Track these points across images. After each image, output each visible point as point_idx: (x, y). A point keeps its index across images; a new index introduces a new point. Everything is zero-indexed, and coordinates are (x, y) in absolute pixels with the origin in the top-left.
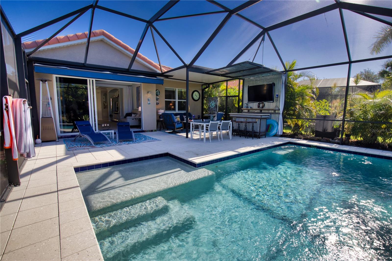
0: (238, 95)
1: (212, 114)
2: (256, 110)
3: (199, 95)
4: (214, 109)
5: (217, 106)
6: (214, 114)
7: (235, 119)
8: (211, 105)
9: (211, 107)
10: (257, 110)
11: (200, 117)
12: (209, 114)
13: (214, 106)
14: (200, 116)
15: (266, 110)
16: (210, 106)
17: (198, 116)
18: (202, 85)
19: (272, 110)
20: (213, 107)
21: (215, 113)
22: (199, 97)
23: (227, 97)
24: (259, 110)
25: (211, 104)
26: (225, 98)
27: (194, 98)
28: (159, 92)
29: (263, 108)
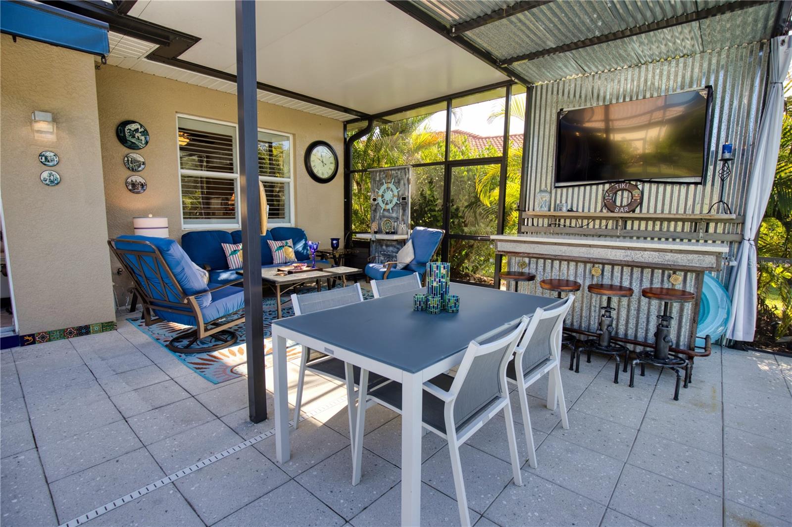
0: (500, 154)
1: (387, 233)
2: (594, 219)
3: (332, 159)
4: (394, 215)
5: (406, 204)
6: (393, 233)
7: (523, 265)
8: (383, 196)
9: (383, 206)
10: (601, 218)
11: (338, 244)
12: (376, 233)
13: (395, 200)
14: (337, 240)
15: (647, 219)
16: (380, 200)
17: (333, 240)
18: (346, 124)
19: (683, 221)
20: (390, 207)
21: (400, 231)
22: (333, 167)
23: (449, 165)
24: (607, 219)
25: (381, 193)
26: (441, 169)
27: (315, 171)
28: (145, 133)
29: (634, 211)
